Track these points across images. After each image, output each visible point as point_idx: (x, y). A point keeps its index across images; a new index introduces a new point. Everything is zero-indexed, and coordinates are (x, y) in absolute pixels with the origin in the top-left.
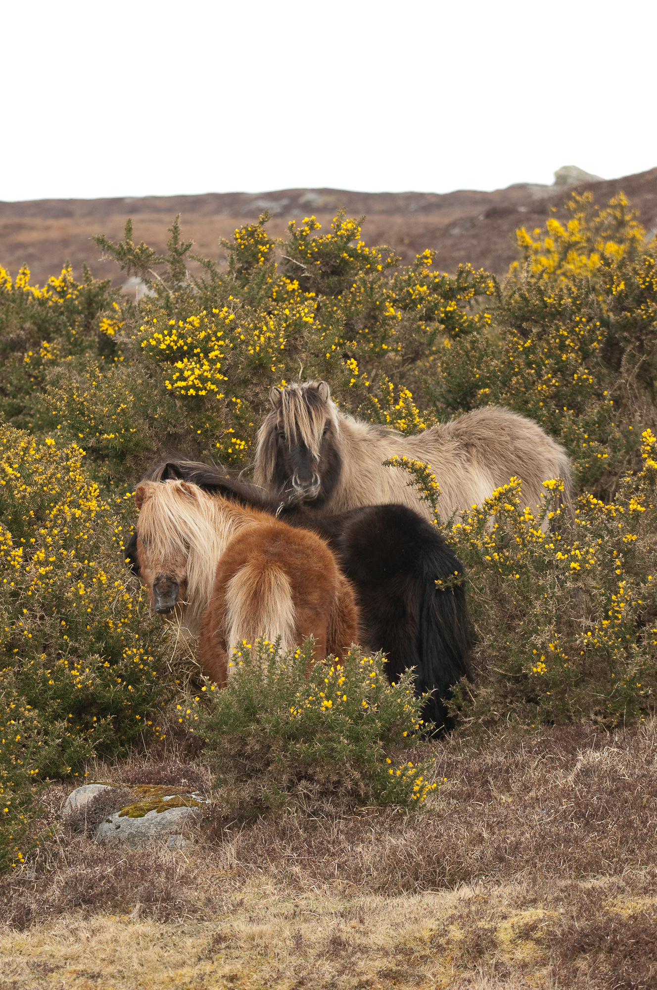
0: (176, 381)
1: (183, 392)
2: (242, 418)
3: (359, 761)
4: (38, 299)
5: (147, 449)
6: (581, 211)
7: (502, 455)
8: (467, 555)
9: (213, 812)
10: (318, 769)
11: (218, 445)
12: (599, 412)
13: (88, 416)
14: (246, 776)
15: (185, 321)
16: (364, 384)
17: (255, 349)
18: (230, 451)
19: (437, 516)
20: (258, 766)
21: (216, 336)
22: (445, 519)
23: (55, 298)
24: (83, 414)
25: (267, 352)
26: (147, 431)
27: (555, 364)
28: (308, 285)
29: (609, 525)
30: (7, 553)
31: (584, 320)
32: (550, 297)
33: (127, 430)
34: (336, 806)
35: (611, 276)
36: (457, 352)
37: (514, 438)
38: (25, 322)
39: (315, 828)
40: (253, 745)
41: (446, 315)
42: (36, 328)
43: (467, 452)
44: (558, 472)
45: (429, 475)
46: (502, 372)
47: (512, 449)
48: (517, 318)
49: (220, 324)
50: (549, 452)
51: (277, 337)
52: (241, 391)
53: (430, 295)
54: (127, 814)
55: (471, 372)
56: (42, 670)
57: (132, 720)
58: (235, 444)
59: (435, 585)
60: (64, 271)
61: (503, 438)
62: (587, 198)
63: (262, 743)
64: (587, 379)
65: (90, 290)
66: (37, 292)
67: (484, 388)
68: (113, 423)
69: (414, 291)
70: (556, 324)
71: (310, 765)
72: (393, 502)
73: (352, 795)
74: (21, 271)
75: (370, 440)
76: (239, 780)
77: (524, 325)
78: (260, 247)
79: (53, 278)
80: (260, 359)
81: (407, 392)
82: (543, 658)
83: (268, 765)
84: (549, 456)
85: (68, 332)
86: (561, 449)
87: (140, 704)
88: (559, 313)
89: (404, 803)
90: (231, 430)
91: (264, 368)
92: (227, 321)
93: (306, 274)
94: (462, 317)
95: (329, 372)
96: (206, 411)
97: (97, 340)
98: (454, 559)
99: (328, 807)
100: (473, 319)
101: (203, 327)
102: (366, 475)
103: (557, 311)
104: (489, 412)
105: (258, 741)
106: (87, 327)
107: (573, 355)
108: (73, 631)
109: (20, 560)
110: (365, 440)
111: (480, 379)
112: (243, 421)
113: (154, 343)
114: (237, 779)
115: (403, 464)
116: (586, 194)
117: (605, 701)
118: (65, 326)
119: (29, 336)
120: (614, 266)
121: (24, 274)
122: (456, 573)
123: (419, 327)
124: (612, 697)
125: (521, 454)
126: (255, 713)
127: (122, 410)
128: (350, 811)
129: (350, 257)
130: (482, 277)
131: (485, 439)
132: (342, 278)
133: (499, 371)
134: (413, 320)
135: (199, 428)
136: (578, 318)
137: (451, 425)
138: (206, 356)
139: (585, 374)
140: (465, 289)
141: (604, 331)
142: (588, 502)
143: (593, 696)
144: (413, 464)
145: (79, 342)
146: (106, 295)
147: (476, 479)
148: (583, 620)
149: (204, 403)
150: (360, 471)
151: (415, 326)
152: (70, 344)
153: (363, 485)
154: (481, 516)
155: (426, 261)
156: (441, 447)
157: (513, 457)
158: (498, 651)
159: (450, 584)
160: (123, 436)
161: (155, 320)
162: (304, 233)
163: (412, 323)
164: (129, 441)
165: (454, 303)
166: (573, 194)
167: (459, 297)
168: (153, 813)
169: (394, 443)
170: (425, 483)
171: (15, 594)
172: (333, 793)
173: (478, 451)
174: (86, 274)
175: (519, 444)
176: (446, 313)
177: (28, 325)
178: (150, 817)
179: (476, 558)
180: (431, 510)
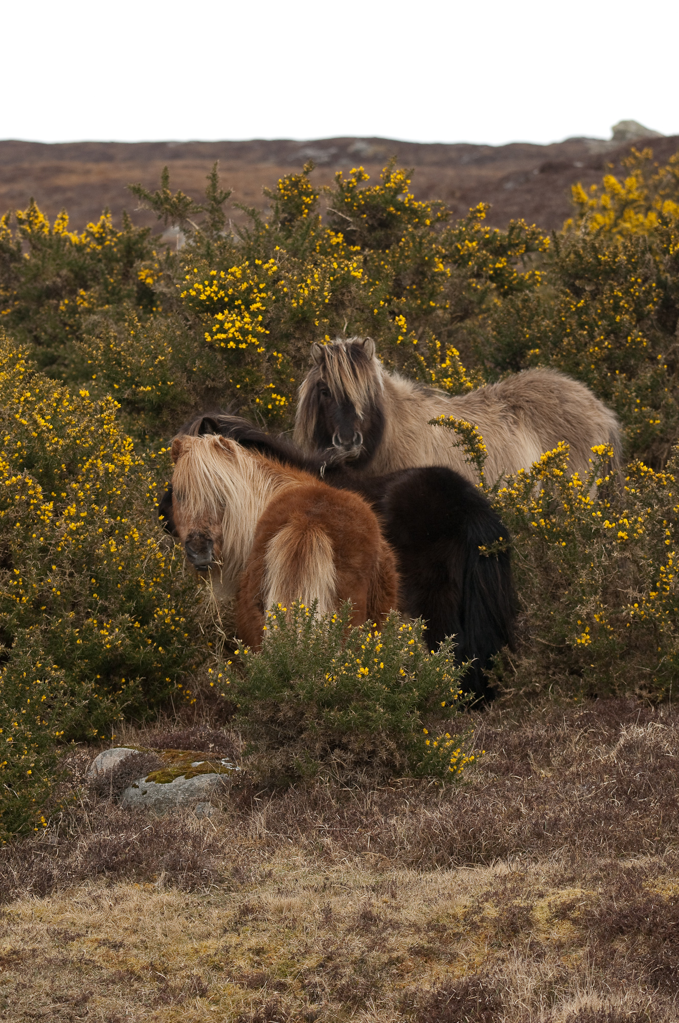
0: (216, 333)
1: (222, 344)
2: (283, 373)
3: (395, 731)
4: (76, 245)
5: (185, 403)
6: (638, 168)
7: (550, 419)
8: (512, 521)
9: (243, 779)
10: (352, 738)
11: (258, 400)
12: (652, 376)
13: (125, 367)
14: (277, 742)
15: (226, 270)
16: (412, 342)
17: (298, 303)
18: (270, 407)
19: (483, 479)
20: (291, 733)
21: (258, 288)
22: (490, 483)
23: (93, 245)
24: (120, 365)
25: (311, 305)
26: (185, 385)
27: (609, 325)
28: (354, 238)
29: (659, 494)
30: (37, 507)
31: (639, 280)
32: (604, 255)
33: (164, 383)
34: (371, 776)
35: (669, 236)
36: (508, 310)
37: (563, 401)
38: (61, 269)
39: (348, 799)
40: (287, 711)
41: (495, 272)
42: (72, 276)
43: (514, 414)
44: (607, 437)
45: (476, 436)
46: (553, 333)
47: (561, 412)
48: (570, 276)
49: (263, 276)
50: (599, 416)
51: (322, 290)
52: (282, 345)
53: (479, 250)
54: (154, 779)
55: (521, 331)
56: (70, 629)
57: (162, 683)
58: (276, 399)
59: (479, 551)
60: (103, 217)
61: (552, 402)
62: (647, 154)
63: (295, 710)
64: (641, 342)
65: (129, 238)
66: (74, 238)
67: (535, 348)
68: (150, 376)
69: (463, 247)
70: (611, 285)
71: (344, 733)
72: (438, 463)
73: (387, 766)
74: (59, 216)
75: (414, 400)
76: (270, 747)
77: (577, 283)
78: (304, 198)
79: (91, 224)
80: (303, 313)
81: (454, 350)
82: (587, 629)
83: (301, 732)
84: (599, 420)
85: (106, 280)
86: (611, 413)
87: (170, 667)
88: (612, 272)
89: (440, 775)
90: (271, 385)
91: (308, 322)
92: (270, 273)
93: (352, 228)
94: (511, 274)
95: (376, 329)
96: (246, 365)
97: (135, 289)
98: (499, 525)
99: (362, 777)
100: (523, 277)
101: (245, 278)
102: (410, 435)
103: (612, 269)
104: (539, 374)
105: (291, 708)
106: (126, 276)
107: (627, 317)
108: (103, 589)
109: (50, 514)
110: (409, 400)
111: (530, 340)
112: (283, 377)
113: (193, 293)
114: (268, 747)
115: (450, 424)
116: (645, 150)
117: (650, 675)
118: (103, 274)
119: (65, 283)
120: (672, 225)
121: (63, 219)
122: (501, 539)
123: (470, 284)
124: (658, 671)
125: (570, 418)
126: (289, 679)
127: (160, 362)
128: (384, 782)
129: (397, 210)
130: (533, 233)
131: (533, 402)
132: (389, 232)
133: (550, 331)
134: (464, 277)
135: (238, 383)
136: (633, 279)
137: (498, 386)
138: (247, 308)
139: (639, 336)
140: (517, 245)
141: (659, 293)
142: (639, 470)
143: (639, 669)
144: (460, 424)
145: (117, 290)
146: (145, 243)
147: (523, 442)
148: (630, 590)
149: (244, 357)
150: (404, 432)
151: (465, 283)
152: (108, 292)
153: (406, 446)
154: (528, 481)
155: (479, 215)
156: (487, 408)
157: (561, 420)
158: (542, 621)
159: (494, 550)
160: (160, 389)
161: (196, 270)
162: (351, 185)
163: (463, 281)
164: (166, 394)
165: (503, 260)
166: (633, 150)
167: (509, 253)
168: (181, 779)
169: (439, 403)
170: (471, 445)
171: (44, 550)
172: (367, 763)
173: (525, 414)
174: (126, 220)
175: (568, 407)
176: (495, 270)
177: (64, 272)
178: (177, 783)
179: (522, 523)
180: (476, 473)
